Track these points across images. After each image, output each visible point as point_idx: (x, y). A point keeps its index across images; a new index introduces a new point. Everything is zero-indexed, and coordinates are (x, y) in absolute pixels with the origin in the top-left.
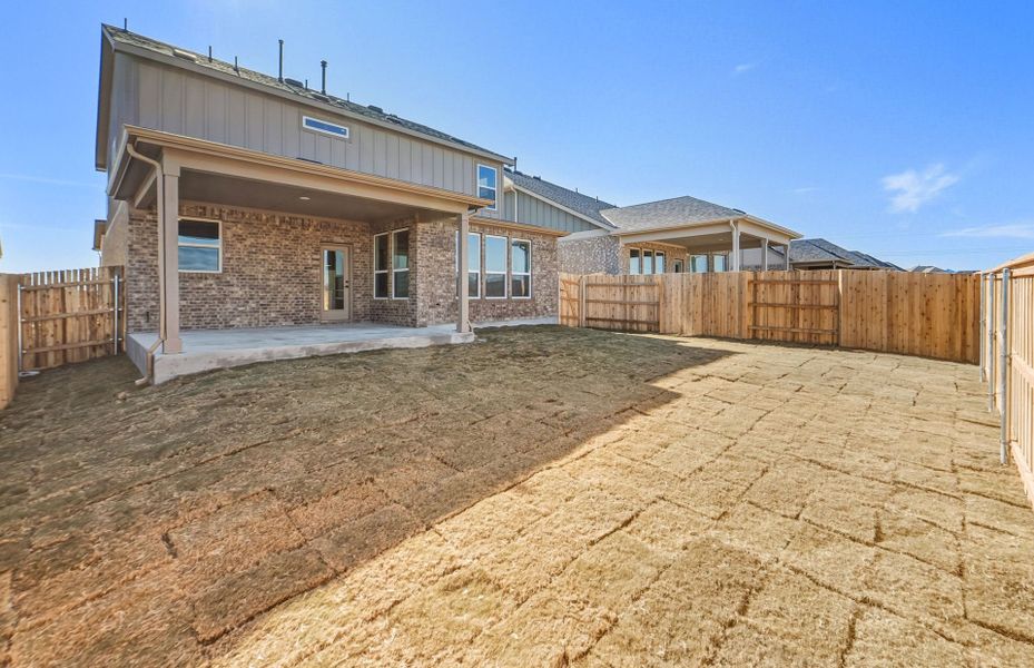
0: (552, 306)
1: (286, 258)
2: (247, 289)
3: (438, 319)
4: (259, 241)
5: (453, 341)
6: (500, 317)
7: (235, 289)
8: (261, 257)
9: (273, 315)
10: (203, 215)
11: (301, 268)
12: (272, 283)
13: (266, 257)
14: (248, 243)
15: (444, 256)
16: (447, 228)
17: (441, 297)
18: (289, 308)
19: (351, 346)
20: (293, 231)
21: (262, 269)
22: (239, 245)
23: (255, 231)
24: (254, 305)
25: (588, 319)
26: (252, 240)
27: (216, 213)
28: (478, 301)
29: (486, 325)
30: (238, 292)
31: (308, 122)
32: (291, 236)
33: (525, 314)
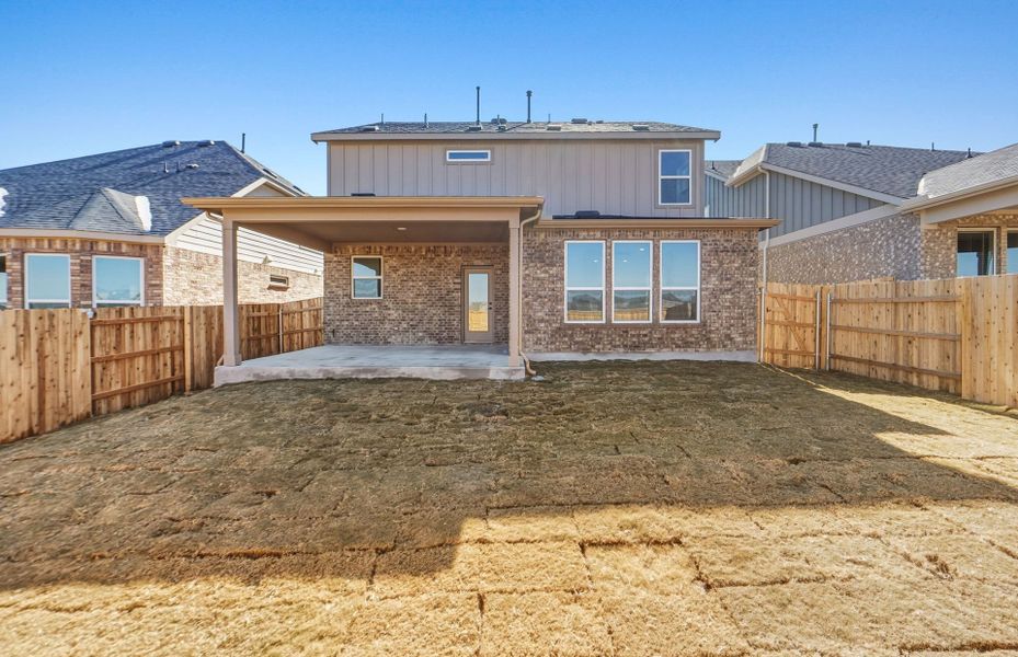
0: (744, 334)
1: (431, 283)
2: (400, 312)
3: (536, 347)
4: (410, 270)
5: (492, 376)
6: (635, 347)
7: (392, 312)
8: (411, 284)
9: (421, 334)
10: (369, 253)
11: (444, 292)
12: (419, 306)
13: (414, 284)
14: (400, 273)
15: (546, 272)
16: (550, 239)
17: (542, 321)
18: (434, 328)
19: (366, 371)
20: (437, 259)
21: (412, 295)
22: (394, 275)
23: (406, 262)
24: (405, 326)
25: (834, 357)
26: (404, 270)
27: (378, 250)
28: (601, 326)
29: (612, 357)
30: (394, 314)
31: (452, 156)
32: (435, 263)
33: (686, 345)
